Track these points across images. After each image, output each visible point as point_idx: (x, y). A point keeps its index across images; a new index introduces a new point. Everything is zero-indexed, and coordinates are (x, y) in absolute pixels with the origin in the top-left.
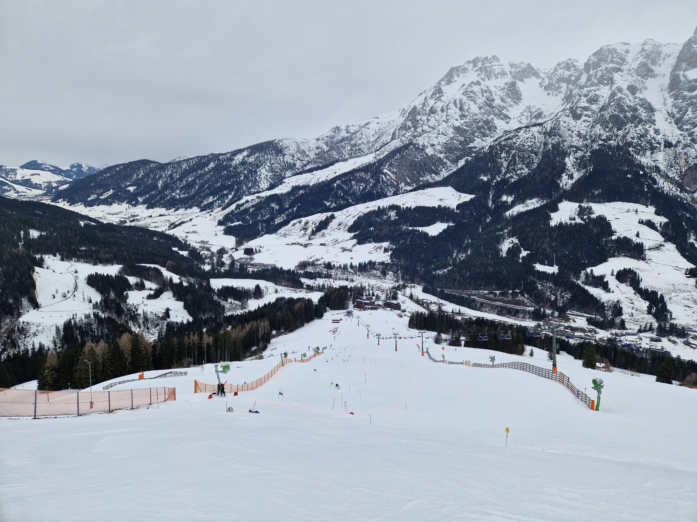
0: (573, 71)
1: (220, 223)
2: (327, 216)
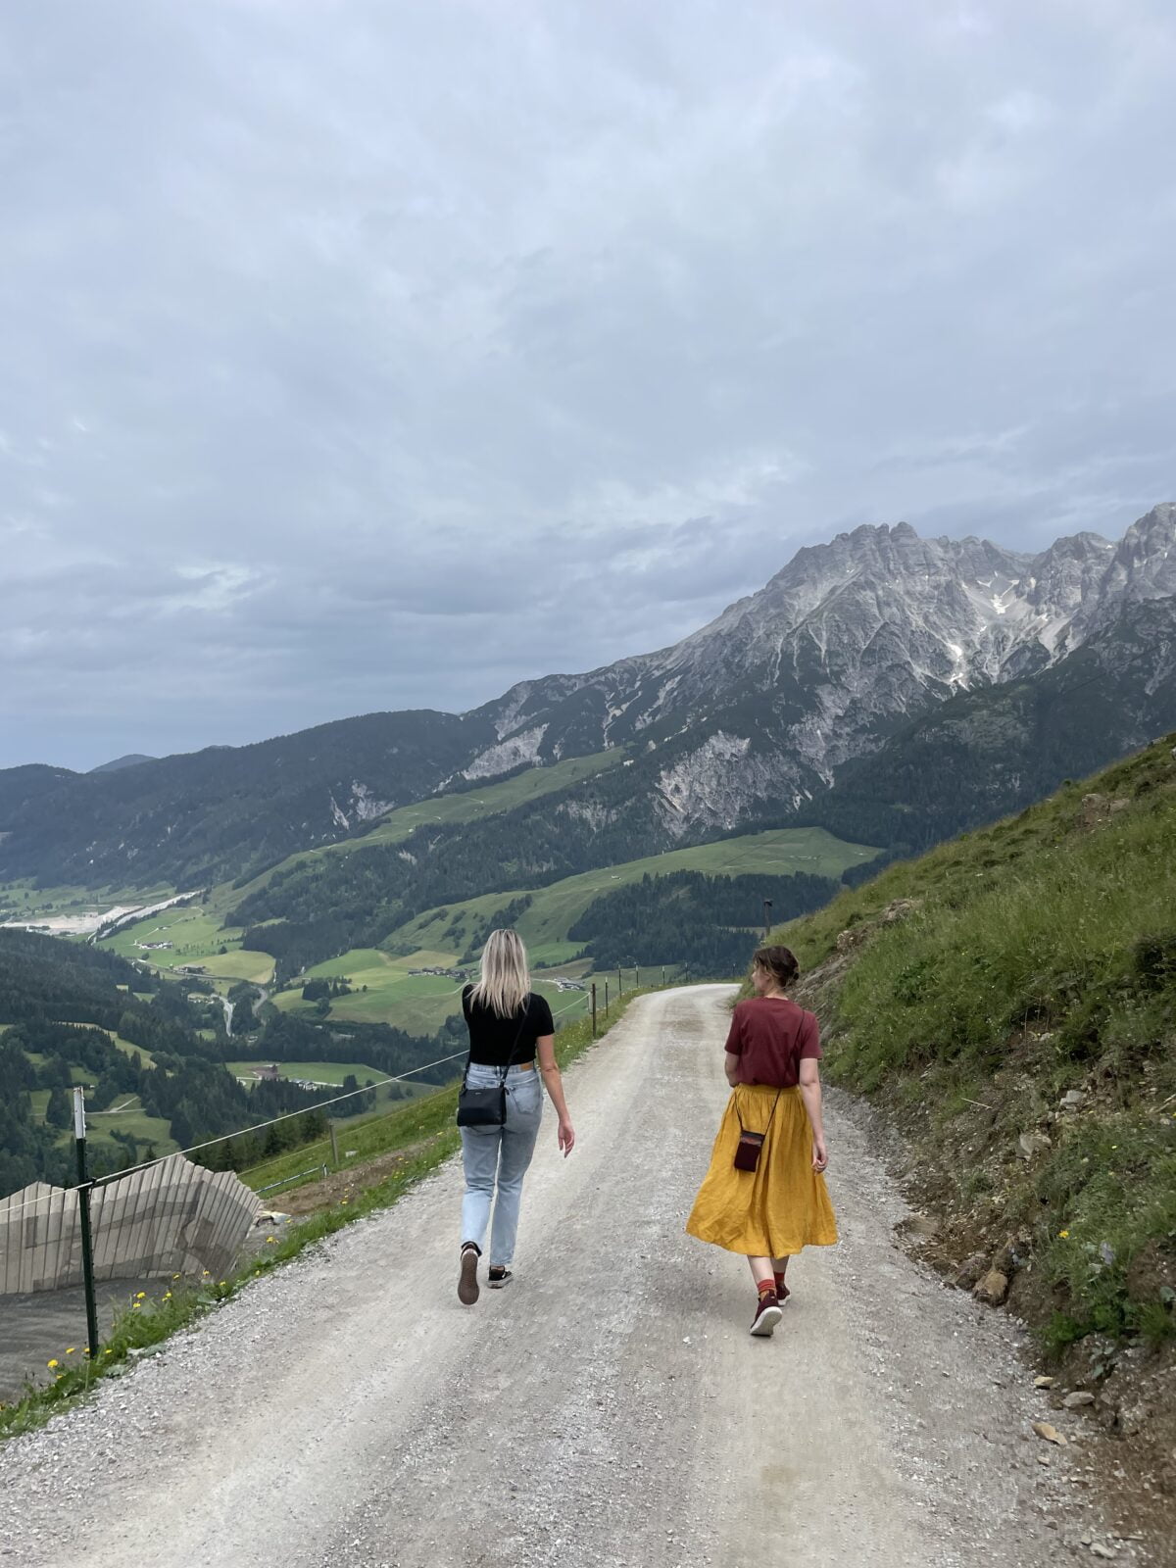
0: (1093, 561)
1: (232, 922)
2: (513, 901)
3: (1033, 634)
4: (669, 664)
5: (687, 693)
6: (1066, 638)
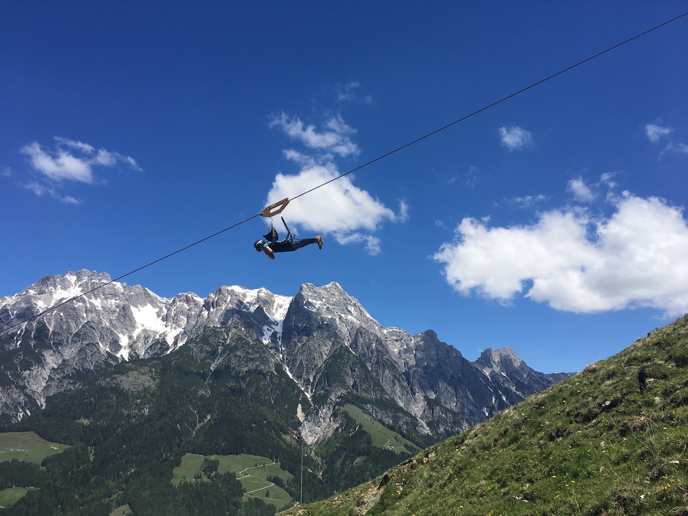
0: (193, 306)
3: (162, 336)
6: (177, 340)
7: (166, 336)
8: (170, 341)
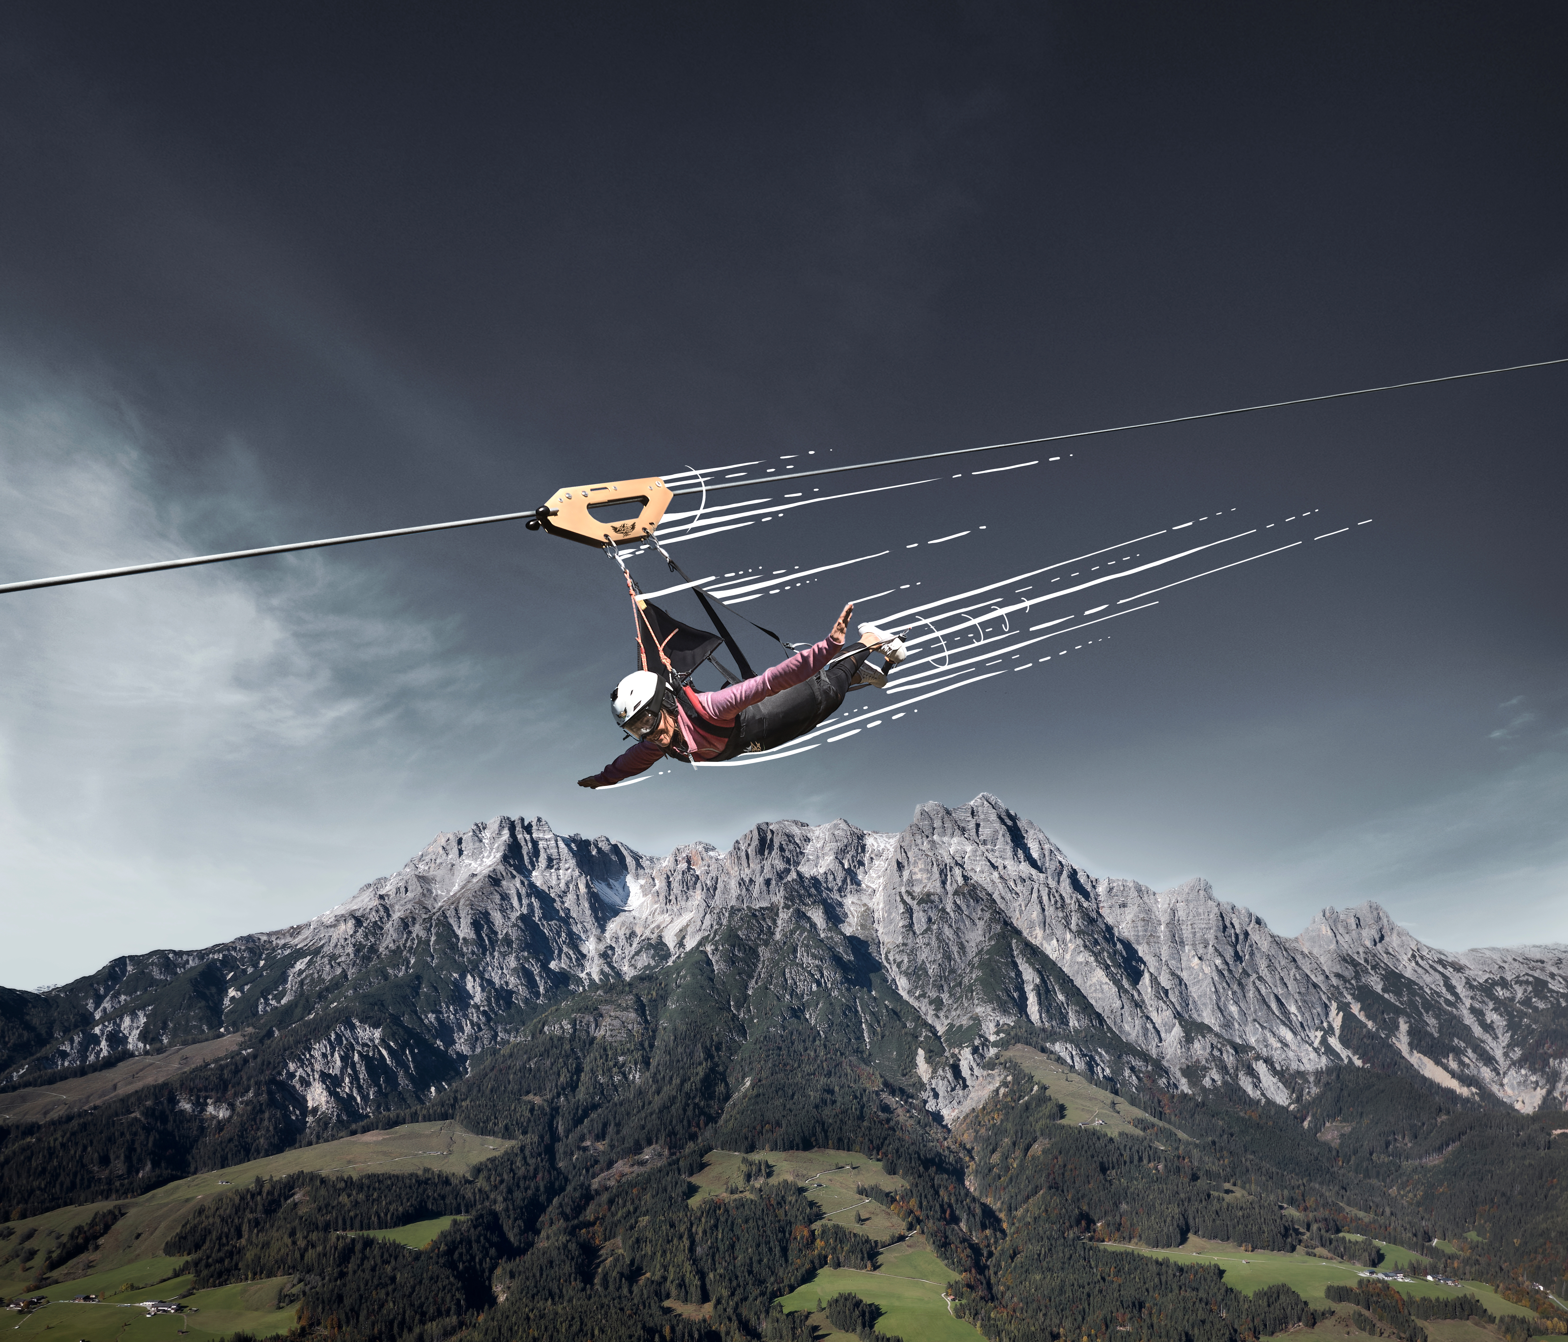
2: (96, 1214)
3: (656, 931)
4: (299, 942)
5: (316, 975)
6: (684, 938)
7: (662, 931)
8: (670, 941)
